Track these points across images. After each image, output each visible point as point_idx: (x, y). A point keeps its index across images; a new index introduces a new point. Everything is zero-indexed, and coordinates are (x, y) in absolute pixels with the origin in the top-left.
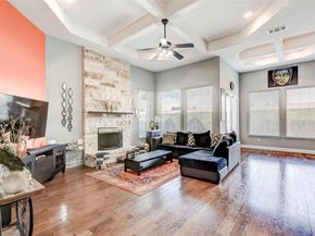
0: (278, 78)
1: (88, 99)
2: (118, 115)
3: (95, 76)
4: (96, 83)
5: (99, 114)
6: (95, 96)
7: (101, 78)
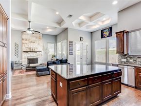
0: (105, 33)
1: (24, 47)
2: (36, 52)
3: (26, 40)
4: (27, 42)
5: (27, 52)
6: (27, 46)
7: (29, 40)
